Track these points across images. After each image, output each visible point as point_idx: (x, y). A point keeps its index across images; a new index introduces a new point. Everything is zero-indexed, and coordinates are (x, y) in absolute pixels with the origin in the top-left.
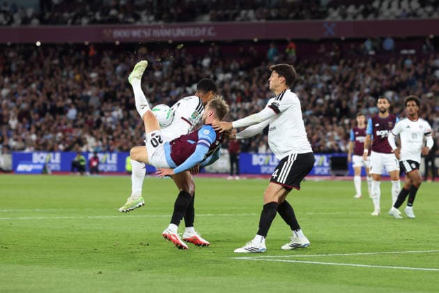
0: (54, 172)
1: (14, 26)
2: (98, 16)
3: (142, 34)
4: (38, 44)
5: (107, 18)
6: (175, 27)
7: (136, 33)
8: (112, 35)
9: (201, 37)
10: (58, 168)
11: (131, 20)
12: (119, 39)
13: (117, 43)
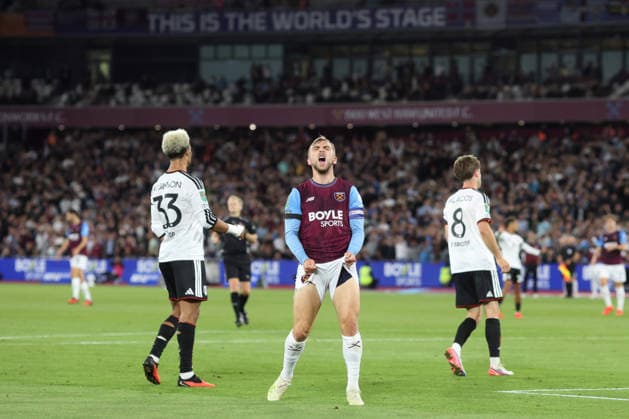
0: (272, 286)
1: (223, 105)
2: (326, 93)
3: (381, 116)
4: (253, 127)
5: (338, 95)
6: (421, 107)
7: (373, 114)
8: (343, 116)
9: (453, 119)
10: (276, 280)
11: (367, 97)
12: (352, 121)
13: (350, 126)
